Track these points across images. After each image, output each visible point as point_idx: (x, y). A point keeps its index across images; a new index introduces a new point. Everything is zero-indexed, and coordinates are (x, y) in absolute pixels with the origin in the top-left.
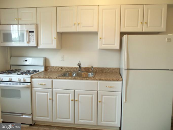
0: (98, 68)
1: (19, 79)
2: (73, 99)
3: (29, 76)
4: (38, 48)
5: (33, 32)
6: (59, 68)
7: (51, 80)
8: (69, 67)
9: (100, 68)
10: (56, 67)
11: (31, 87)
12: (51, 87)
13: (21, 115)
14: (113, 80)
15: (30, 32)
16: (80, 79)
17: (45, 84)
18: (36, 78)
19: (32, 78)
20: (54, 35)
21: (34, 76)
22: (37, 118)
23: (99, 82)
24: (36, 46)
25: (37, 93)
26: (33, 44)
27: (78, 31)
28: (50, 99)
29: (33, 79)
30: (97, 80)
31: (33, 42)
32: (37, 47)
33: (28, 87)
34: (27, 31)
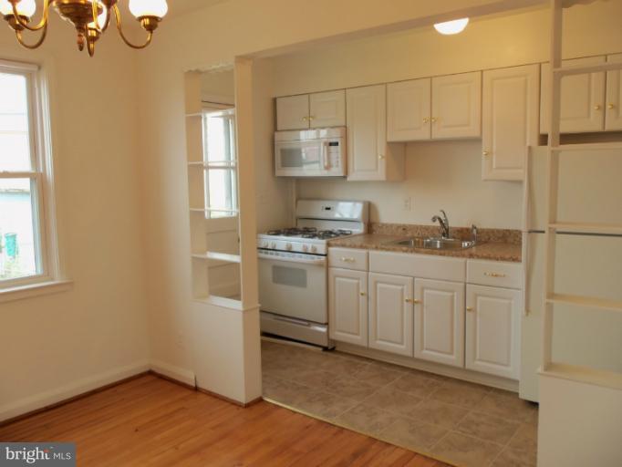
0: (492, 231)
1: (304, 246)
2: (410, 297)
3: (324, 241)
4: (348, 179)
5: (336, 144)
6: (399, 227)
7: (364, 251)
8: (421, 226)
9: (498, 231)
10: (392, 225)
11: (327, 266)
12: (365, 268)
13: (306, 323)
14: (503, 259)
15: (331, 144)
16: (426, 253)
17: (354, 261)
18: (337, 245)
19: (328, 245)
20: (382, 150)
21: (332, 242)
22: (338, 335)
23: (470, 261)
24: (342, 175)
25: (338, 279)
26: (337, 171)
27: (433, 137)
28: (362, 294)
29: (331, 249)
30: (463, 256)
31: (337, 166)
32: (345, 177)
33: (320, 265)
34: (325, 144)
